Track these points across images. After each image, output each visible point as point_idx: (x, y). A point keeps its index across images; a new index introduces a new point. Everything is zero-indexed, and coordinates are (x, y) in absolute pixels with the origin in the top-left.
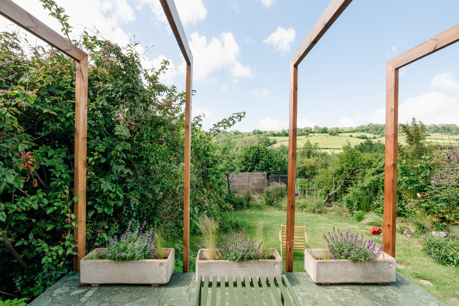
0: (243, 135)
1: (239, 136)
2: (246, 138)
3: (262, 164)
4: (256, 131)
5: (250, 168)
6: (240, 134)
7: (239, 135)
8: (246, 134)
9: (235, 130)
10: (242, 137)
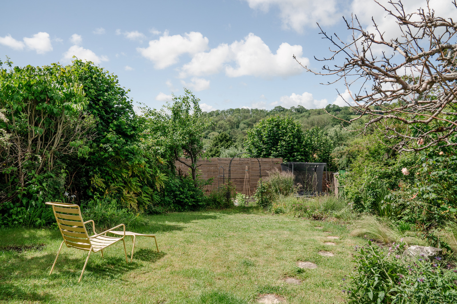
0: (310, 114)
1: (304, 116)
2: (314, 118)
3: (283, 146)
4: (331, 106)
5: (265, 153)
6: (306, 111)
7: (305, 113)
8: (315, 111)
9: (299, 106)
10: (308, 117)
